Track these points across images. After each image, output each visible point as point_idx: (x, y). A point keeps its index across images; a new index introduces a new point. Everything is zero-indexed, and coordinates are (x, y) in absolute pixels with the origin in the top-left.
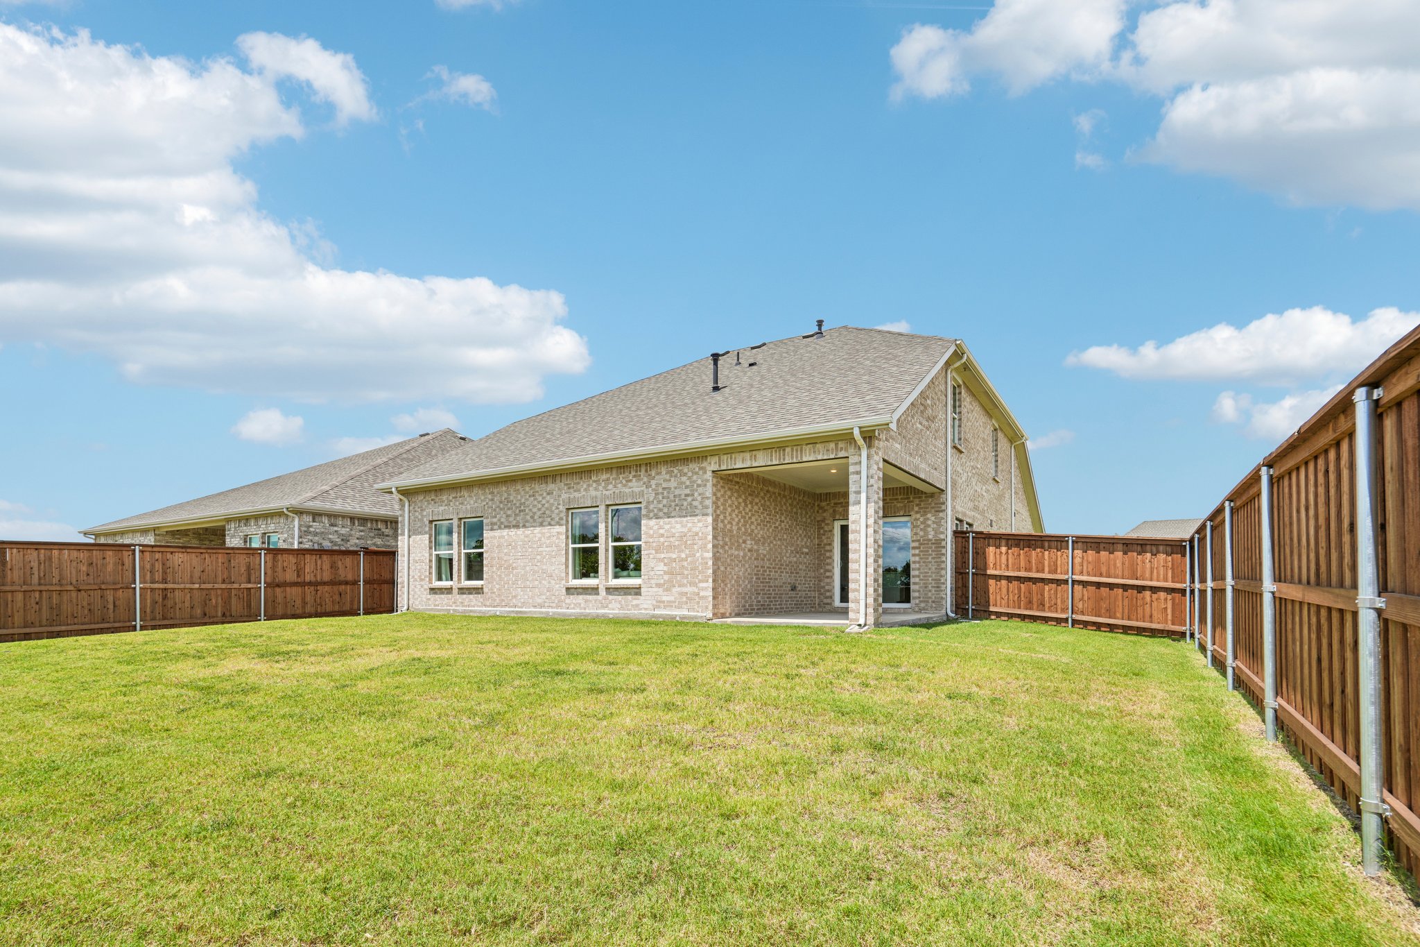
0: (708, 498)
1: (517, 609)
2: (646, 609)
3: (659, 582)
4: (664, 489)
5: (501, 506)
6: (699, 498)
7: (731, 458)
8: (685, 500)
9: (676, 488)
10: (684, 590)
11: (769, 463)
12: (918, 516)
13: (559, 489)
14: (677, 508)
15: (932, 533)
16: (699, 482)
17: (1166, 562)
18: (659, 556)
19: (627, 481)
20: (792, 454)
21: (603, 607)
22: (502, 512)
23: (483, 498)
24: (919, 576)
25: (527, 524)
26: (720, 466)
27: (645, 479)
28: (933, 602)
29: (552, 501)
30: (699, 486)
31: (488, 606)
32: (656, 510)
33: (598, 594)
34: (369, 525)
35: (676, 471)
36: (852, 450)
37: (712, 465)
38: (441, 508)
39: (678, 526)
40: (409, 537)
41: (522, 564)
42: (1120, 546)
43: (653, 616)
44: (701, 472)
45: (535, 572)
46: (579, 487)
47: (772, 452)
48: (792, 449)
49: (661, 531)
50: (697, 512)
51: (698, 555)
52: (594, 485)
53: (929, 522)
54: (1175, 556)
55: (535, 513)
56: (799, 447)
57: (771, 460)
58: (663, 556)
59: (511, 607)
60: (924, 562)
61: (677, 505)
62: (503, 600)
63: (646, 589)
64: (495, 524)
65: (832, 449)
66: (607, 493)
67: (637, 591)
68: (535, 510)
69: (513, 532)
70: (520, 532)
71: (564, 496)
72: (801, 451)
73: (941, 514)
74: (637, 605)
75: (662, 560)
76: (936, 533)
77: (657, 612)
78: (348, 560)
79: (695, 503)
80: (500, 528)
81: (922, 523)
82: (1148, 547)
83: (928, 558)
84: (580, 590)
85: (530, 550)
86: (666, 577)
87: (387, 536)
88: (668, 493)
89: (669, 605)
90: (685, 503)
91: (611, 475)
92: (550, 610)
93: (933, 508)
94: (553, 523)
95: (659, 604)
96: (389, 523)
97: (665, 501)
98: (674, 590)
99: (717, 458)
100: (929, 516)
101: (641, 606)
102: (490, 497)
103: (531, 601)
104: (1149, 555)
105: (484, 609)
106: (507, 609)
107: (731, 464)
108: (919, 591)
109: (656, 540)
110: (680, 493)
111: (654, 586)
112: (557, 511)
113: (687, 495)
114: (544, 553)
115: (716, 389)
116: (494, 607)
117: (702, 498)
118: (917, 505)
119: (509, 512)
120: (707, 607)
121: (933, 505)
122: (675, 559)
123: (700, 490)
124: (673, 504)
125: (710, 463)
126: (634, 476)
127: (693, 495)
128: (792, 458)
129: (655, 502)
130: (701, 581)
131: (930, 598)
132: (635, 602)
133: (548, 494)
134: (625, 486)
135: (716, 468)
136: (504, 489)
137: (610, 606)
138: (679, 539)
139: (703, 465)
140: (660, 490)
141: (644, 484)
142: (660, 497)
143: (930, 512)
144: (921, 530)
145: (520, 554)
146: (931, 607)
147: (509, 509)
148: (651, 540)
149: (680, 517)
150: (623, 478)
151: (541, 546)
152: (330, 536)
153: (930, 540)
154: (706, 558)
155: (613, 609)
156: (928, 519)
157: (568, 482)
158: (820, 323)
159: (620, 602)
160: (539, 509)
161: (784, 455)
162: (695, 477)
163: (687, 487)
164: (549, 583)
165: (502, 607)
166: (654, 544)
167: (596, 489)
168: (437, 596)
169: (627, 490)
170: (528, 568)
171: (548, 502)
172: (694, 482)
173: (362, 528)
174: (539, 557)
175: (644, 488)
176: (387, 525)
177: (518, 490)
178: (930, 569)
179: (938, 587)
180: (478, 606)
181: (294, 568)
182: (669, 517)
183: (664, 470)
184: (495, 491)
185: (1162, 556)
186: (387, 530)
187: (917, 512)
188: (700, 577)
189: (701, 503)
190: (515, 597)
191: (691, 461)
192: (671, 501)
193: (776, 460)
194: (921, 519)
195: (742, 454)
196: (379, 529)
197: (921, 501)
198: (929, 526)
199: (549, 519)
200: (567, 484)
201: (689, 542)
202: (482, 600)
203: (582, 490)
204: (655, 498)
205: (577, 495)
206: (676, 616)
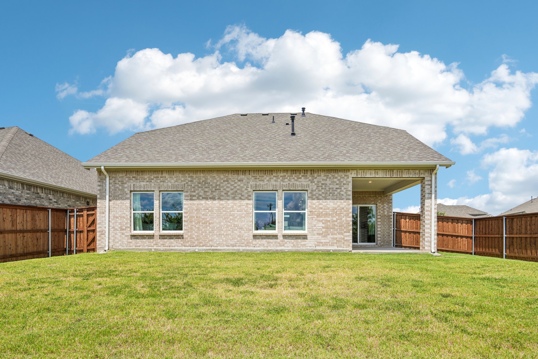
0: (350, 191)
1: (213, 248)
2: (310, 247)
3: (319, 232)
4: (322, 184)
5: (200, 185)
6: (345, 190)
7: (364, 172)
8: (337, 191)
9: (330, 184)
10: (335, 236)
11: (385, 176)
12: (380, 204)
13: (248, 179)
14: (331, 195)
15: (386, 212)
16: (345, 182)
17: (465, 226)
18: (319, 219)
19: (298, 178)
20: (397, 174)
21: (281, 246)
22: (200, 189)
23: (183, 179)
24: (381, 231)
25: (222, 198)
26: (357, 175)
27: (310, 178)
28: (387, 242)
29: (242, 185)
30: (344, 184)
31: (187, 246)
32: (317, 195)
33: (277, 239)
34: (32, 190)
35: (330, 176)
36: (427, 175)
37: (352, 174)
38: (142, 184)
39: (332, 204)
40: (110, 200)
41: (217, 221)
42: (450, 220)
43: (316, 250)
44: (346, 178)
45: (228, 226)
46: (263, 178)
47: (386, 172)
48: (397, 172)
49: (321, 206)
50: (343, 197)
51: (343, 219)
52: (275, 178)
53: (385, 208)
54: (468, 224)
55: (228, 191)
56: (401, 171)
57: (386, 175)
58: (321, 219)
59: (208, 247)
60: (383, 225)
61: (331, 193)
62: (201, 243)
63: (310, 236)
64: (195, 196)
65: (417, 173)
66: (284, 183)
67: (304, 237)
68: (228, 189)
69: (209, 202)
70: (216, 202)
71: (251, 183)
72: (402, 172)
73: (390, 204)
74: (304, 245)
75: (321, 221)
76: (388, 212)
77: (317, 248)
78: (42, 214)
79: (342, 193)
80: (198, 199)
81: (382, 208)
82: (460, 221)
83: (384, 223)
84: (264, 237)
85: (224, 213)
86: (324, 230)
87: (43, 198)
88: (326, 186)
89: (326, 244)
90: (336, 193)
91: (287, 174)
92: (240, 248)
93: (387, 201)
94: (243, 198)
95: (319, 243)
96: (44, 190)
97: (323, 191)
98: (329, 237)
99: (356, 171)
100: (385, 205)
101: (307, 245)
102: (189, 179)
103: (225, 243)
104: (460, 224)
105: (184, 248)
106: (204, 248)
107: (364, 175)
108: (381, 237)
109: (317, 210)
110: (333, 187)
111: (316, 234)
112: (246, 191)
113: (337, 188)
114: (236, 215)
115: (293, 134)
116: (193, 246)
117: (346, 191)
118: (380, 200)
119: (206, 190)
120: (349, 245)
121: (387, 200)
122: (330, 221)
123: (345, 186)
124: (328, 192)
125: (352, 173)
126: (303, 176)
127: (341, 189)
128: (397, 175)
129: (317, 190)
130: (345, 232)
131: (386, 240)
132: (303, 243)
133: (239, 181)
134: (296, 180)
135: (355, 176)
136: (202, 175)
137: (285, 245)
138: (332, 210)
139: (347, 174)
140: (320, 185)
141: (310, 180)
142: (320, 188)
143: (385, 203)
144: (382, 210)
145: (215, 215)
146: (386, 244)
147: (206, 188)
148: (314, 210)
149: (333, 199)
150: (295, 176)
151: (233, 211)
152: (9, 196)
153: (386, 215)
154: (349, 221)
155: (288, 247)
156: (385, 206)
157: (255, 175)
158: (303, 109)
159: (293, 243)
160: (232, 189)
161: (393, 173)
162: (342, 180)
163: (337, 184)
164: (240, 232)
165: (200, 246)
166: (316, 213)
167: (275, 181)
168: (138, 240)
169: (298, 183)
170: (222, 224)
171: (239, 185)
172: (342, 182)
173: (28, 192)
174: (231, 217)
175: (309, 183)
176: (42, 191)
177: (214, 177)
178: (385, 228)
179: (389, 236)
180: (178, 246)
181: (10, 219)
182: (325, 199)
183: (322, 174)
184: (194, 176)
185: (464, 224)
186: (43, 194)
187: (380, 203)
188: (345, 230)
189: (346, 193)
190: (211, 240)
191: (340, 171)
192: (327, 191)
193: (389, 175)
194: (382, 206)
195: (370, 171)
196: (38, 193)
197: (382, 198)
198: (385, 209)
199: (240, 196)
200: (254, 176)
201: (338, 212)
202: (182, 243)
203: (265, 180)
204: (317, 189)
205: (262, 183)
206: (330, 250)
